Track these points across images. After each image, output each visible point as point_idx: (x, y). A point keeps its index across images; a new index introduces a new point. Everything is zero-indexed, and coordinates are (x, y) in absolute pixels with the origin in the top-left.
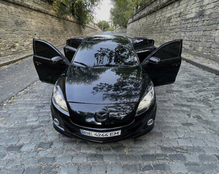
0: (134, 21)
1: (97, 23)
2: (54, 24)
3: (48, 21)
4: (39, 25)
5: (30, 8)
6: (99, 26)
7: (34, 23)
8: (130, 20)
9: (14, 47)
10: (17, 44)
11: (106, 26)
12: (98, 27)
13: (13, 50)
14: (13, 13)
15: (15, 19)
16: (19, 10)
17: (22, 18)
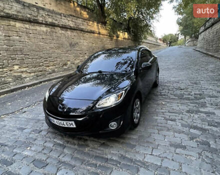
0: (207, 29)
1: (161, 37)
2: (105, 43)
3: (100, 40)
4: (90, 44)
5: (84, 31)
6: (164, 41)
7: (85, 44)
8: (202, 29)
9: (66, 65)
10: (69, 63)
11: (173, 40)
12: (162, 42)
13: (65, 67)
14: (70, 37)
15: (70, 42)
16: (75, 33)
17: (76, 40)
